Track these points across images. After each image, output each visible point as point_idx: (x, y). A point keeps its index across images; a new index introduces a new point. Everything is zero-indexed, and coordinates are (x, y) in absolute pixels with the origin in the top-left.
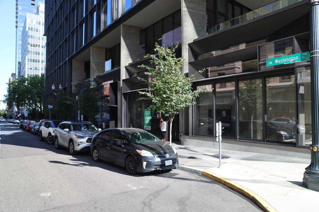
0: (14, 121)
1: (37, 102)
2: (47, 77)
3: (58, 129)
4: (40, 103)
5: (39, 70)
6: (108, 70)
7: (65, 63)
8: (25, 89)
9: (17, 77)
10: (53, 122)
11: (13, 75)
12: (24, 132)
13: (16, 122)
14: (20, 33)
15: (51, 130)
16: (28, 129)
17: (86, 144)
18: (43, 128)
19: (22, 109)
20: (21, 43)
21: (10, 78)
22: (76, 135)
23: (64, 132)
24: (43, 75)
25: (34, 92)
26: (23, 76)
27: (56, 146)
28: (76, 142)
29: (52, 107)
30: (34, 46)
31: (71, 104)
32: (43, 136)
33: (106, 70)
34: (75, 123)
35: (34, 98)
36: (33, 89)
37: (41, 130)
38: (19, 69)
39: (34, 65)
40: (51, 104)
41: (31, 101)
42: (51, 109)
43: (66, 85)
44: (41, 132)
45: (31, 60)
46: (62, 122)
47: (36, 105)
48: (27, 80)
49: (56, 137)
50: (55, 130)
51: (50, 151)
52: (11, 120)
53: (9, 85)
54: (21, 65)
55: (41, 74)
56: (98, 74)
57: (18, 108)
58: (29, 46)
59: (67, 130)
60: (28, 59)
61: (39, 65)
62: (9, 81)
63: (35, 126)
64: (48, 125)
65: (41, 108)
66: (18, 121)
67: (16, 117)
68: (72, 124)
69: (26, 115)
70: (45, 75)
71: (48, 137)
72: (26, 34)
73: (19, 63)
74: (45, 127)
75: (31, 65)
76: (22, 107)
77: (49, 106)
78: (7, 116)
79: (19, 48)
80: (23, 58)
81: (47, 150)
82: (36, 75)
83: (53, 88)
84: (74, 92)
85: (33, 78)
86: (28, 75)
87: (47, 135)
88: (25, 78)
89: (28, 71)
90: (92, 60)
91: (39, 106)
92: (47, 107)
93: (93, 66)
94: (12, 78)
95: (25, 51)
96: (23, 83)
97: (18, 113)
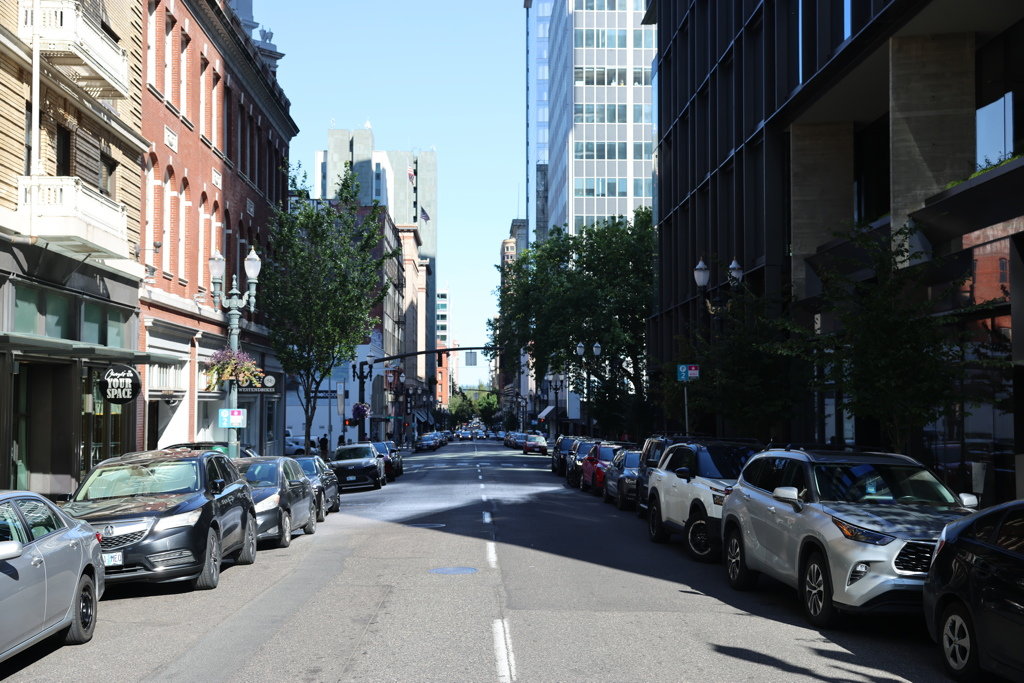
0: (526, 438)
1: (619, 350)
2: (666, 225)
3: (739, 485)
4: (633, 352)
5: (624, 194)
6: (994, 161)
7: (754, 147)
8: (568, 289)
9: (533, 238)
10: (710, 450)
11: (518, 227)
12: (571, 492)
13: (535, 446)
14: (542, 31)
15: (703, 488)
16: (589, 479)
17: (893, 573)
18: (662, 477)
19: (559, 384)
20: (547, 77)
21: (504, 243)
22: (837, 522)
23: (774, 506)
24: (643, 218)
25: (608, 302)
26: (558, 230)
27: (734, 573)
28: (842, 562)
29: (694, 373)
30: (601, 82)
31: (798, 356)
32: (664, 519)
33: (981, 161)
34: (823, 460)
35: (607, 330)
36: (601, 286)
37: (655, 489)
38: (543, 196)
39: (602, 171)
40: (689, 361)
41: (597, 344)
42: (693, 382)
43: (762, 262)
44: (655, 495)
45: (589, 147)
46: (758, 451)
47: (616, 364)
48: (577, 245)
49: (732, 525)
50: (728, 492)
51: (708, 593)
52: (516, 435)
53: (504, 275)
54: (547, 182)
55: (638, 214)
56: (935, 190)
57: (539, 379)
58: (580, 84)
59: (792, 493)
60: (578, 149)
61: (623, 171)
62: (503, 258)
63: (620, 466)
64: (686, 467)
65: (636, 379)
66: (541, 441)
67: (535, 422)
68: (813, 464)
69: (573, 412)
70: (655, 218)
71: (689, 523)
72: (565, 30)
73: (542, 169)
74: (674, 476)
75: (590, 173)
76: (560, 373)
77: (682, 369)
78: (499, 414)
79: (540, 102)
80: (557, 146)
81: (689, 589)
82: (621, 217)
83: (700, 278)
84: (803, 296)
85: (601, 234)
86: (579, 220)
87: (687, 517)
88: (568, 237)
89: (578, 203)
90: (899, 115)
91: (631, 370)
92: (674, 373)
93: (903, 142)
94: (514, 240)
95: (563, 111)
96: (562, 260)
97: (539, 401)
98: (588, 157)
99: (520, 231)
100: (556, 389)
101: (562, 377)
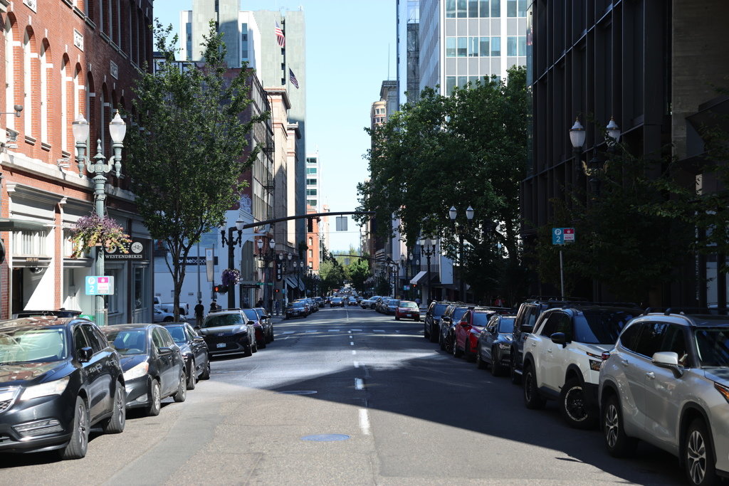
0: (398, 304)
1: (492, 215)
2: (541, 85)
3: (617, 350)
4: (506, 215)
5: (498, 53)
8: (440, 152)
9: (403, 100)
10: (586, 314)
11: (389, 89)
12: (444, 358)
13: (407, 312)
15: (579, 354)
16: (463, 345)
18: (537, 343)
19: (431, 248)
21: (374, 105)
22: (720, 388)
23: (653, 371)
24: (517, 77)
25: (482, 164)
26: (430, 92)
27: (612, 440)
29: (570, 237)
31: (678, 218)
32: (539, 385)
34: (704, 324)
35: (480, 193)
36: (474, 149)
37: (529, 354)
38: (414, 56)
39: (474, 29)
40: (564, 225)
41: (470, 208)
42: (568, 246)
43: (641, 121)
44: (530, 359)
45: (462, 5)
46: (636, 315)
47: (489, 228)
48: (449, 107)
49: (610, 391)
50: (605, 357)
51: (585, 461)
52: (388, 301)
53: (375, 138)
54: (418, 41)
55: (511, 74)
57: (411, 244)
59: (672, 358)
60: (450, 7)
61: (496, 30)
62: (373, 121)
63: (494, 332)
64: (562, 332)
65: (510, 242)
66: (413, 306)
67: (406, 288)
68: (693, 328)
69: (446, 277)
70: (530, 78)
71: (565, 389)
73: (412, 29)
74: (549, 341)
75: (462, 32)
76: (431, 238)
77: (557, 232)
78: (370, 279)
80: (428, 4)
81: (566, 456)
82: (494, 77)
83: (576, 138)
84: (683, 156)
85: (473, 95)
86: (451, 81)
87: (563, 383)
88: (440, 99)
89: (450, 64)
91: (504, 234)
92: (550, 237)
94: (384, 102)
96: (434, 122)
97: (411, 265)
98: (460, 15)
99: (390, 93)
100: (428, 254)
101: (434, 242)
